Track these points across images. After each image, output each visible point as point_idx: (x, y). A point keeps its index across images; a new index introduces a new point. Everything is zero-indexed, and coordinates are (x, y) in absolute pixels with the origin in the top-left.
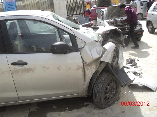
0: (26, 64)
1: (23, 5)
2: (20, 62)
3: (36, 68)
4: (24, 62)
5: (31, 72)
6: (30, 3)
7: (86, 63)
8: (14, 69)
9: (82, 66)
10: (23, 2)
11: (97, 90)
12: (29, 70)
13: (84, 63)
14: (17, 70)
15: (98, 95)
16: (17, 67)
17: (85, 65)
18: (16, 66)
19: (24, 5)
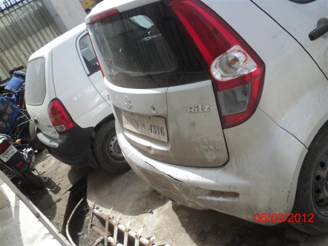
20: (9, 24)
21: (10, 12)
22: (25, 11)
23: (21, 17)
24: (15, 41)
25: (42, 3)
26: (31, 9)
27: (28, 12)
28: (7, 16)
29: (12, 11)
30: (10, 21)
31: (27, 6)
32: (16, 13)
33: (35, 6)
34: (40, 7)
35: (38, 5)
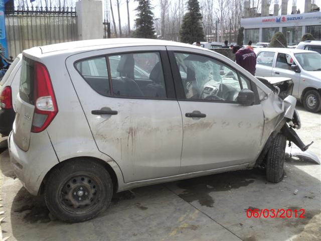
0: (204, 116)
1: (18, 26)
2: (196, 113)
3: (215, 123)
4: (202, 113)
5: (208, 128)
6: (33, 24)
7: (267, 119)
8: (188, 123)
9: (263, 123)
10: (19, 20)
11: (275, 156)
12: (207, 125)
13: (265, 119)
14: (192, 124)
15: (276, 162)
16: (192, 121)
17: (266, 122)
18: (191, 119)
19: (21, 26)
20: (44, 23)
21: (50, 17)
22: (61, 21)
23: (55, 23)
24: (41, 38)
25: (77, 22)
26: (66, 22)
27: (63, 22)
28: (46, 18)
29: (52, 16)
30: (46, 22)
31: (65, 18)
32: (54, 19)
33: (70, 21)
34: (74, 24)
35: (72, 22)
